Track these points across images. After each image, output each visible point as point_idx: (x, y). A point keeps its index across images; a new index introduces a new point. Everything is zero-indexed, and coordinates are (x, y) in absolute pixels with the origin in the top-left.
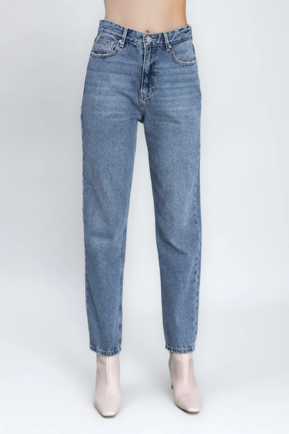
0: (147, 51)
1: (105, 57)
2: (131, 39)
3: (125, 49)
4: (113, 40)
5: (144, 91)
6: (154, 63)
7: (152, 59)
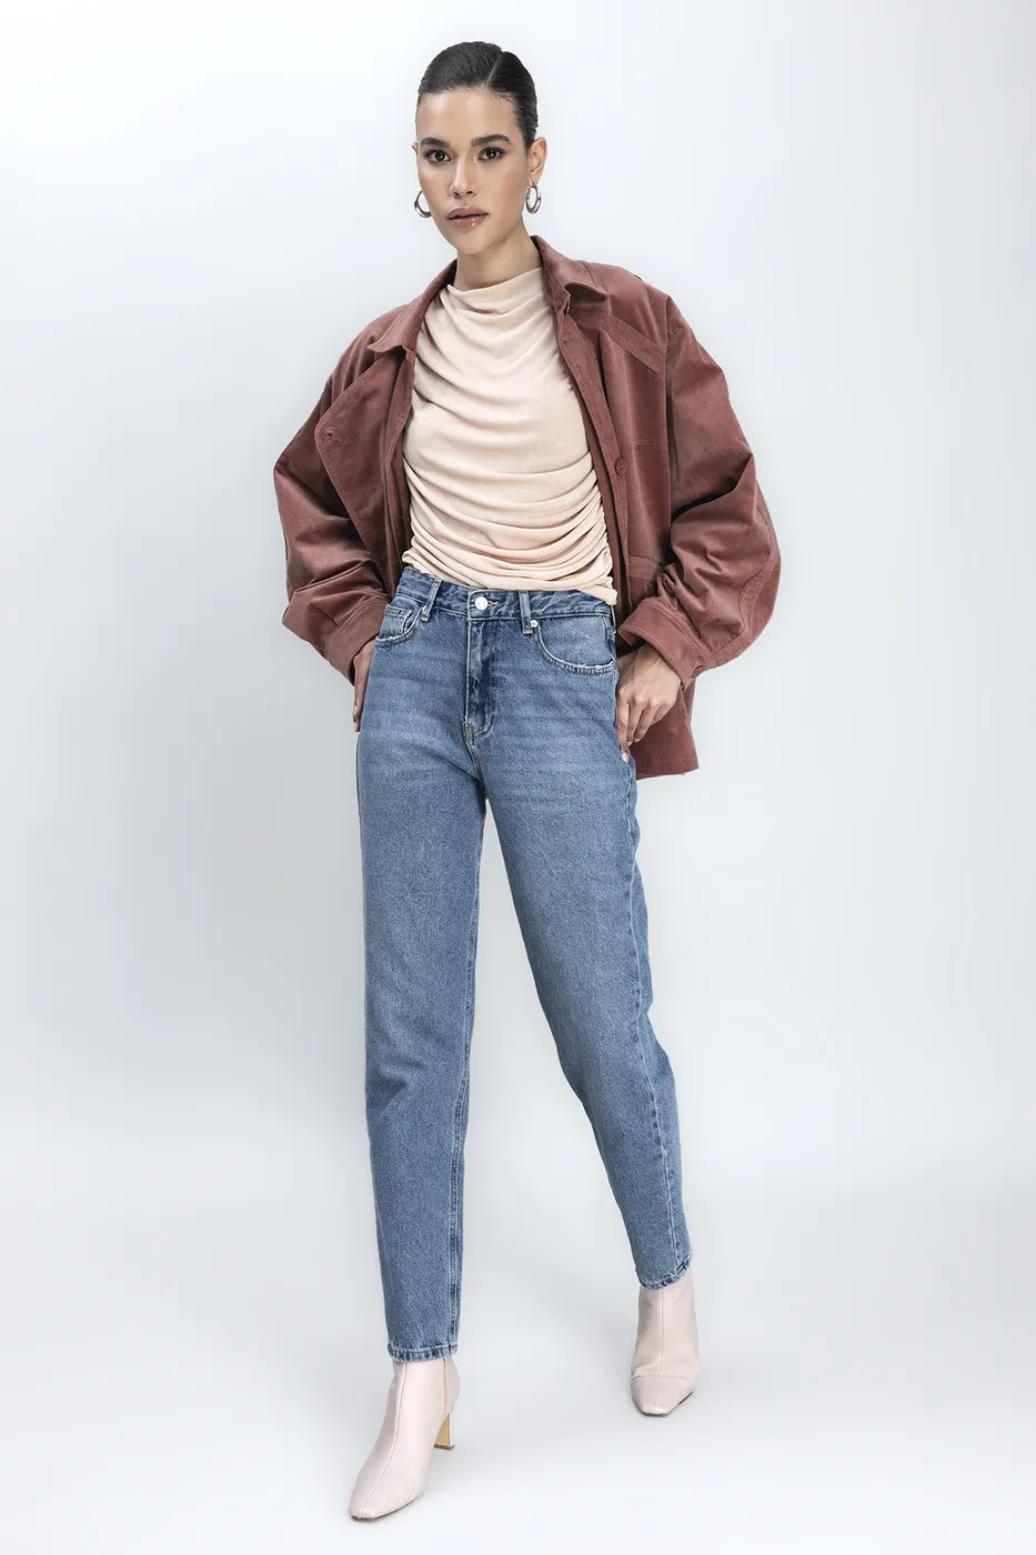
0: (475, 629)
1: (392, 642)
2: (446, 603)
3: (430, 625)
4: (412, 608)
5: (472, 721)
6: (493, 658)
7: (488, 649)
